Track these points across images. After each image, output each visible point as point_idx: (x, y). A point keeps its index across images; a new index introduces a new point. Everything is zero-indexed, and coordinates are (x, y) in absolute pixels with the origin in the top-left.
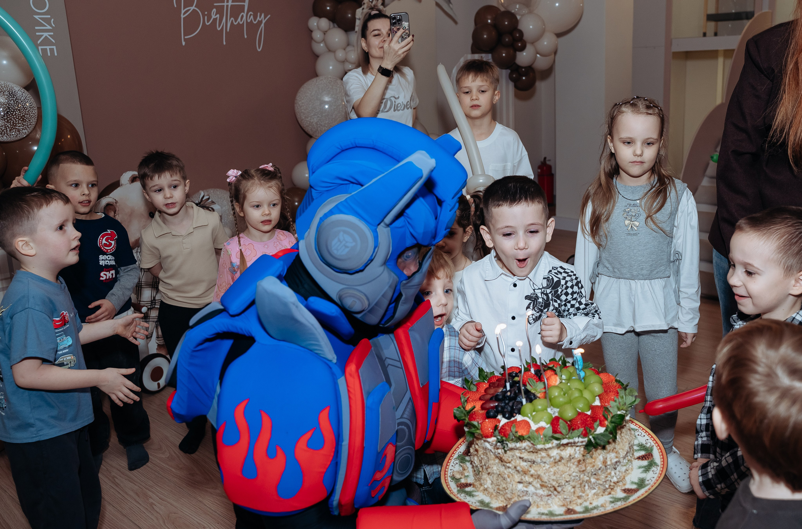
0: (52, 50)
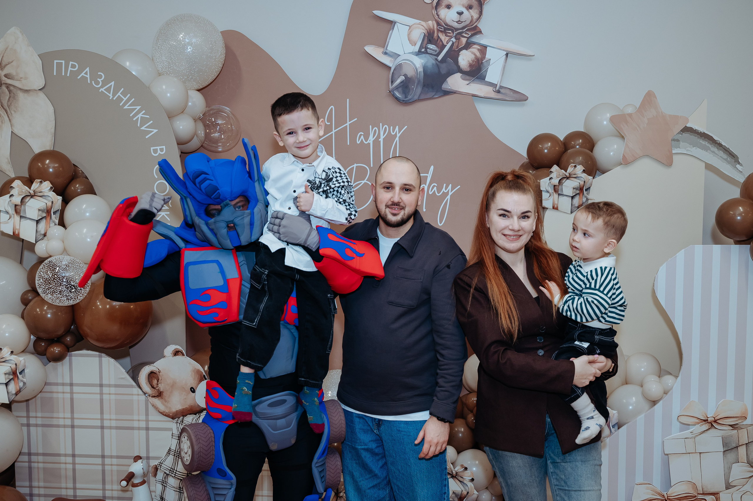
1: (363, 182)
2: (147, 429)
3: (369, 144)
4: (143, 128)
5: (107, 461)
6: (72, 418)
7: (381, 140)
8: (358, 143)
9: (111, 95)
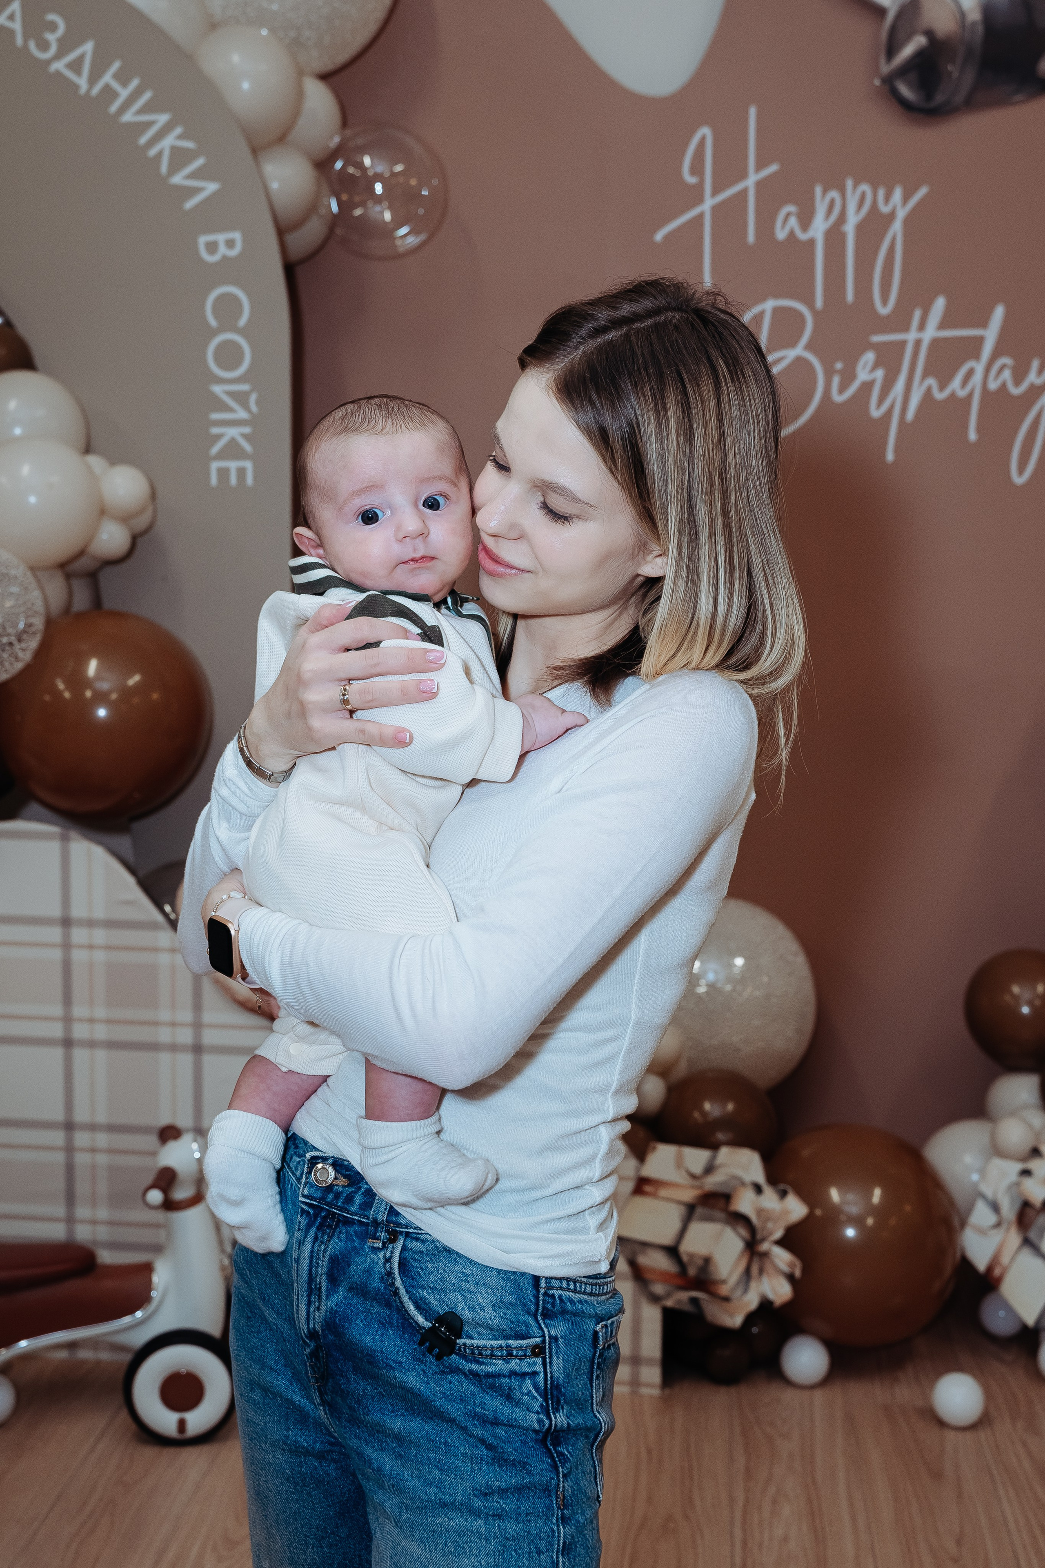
0: (241, 472)
1: (793, 353)
2: (198, 1049)
3: (813, 241)
4: (178, 179)
5: (81, 1139)
7: (850, 228)
9: (83, 83)
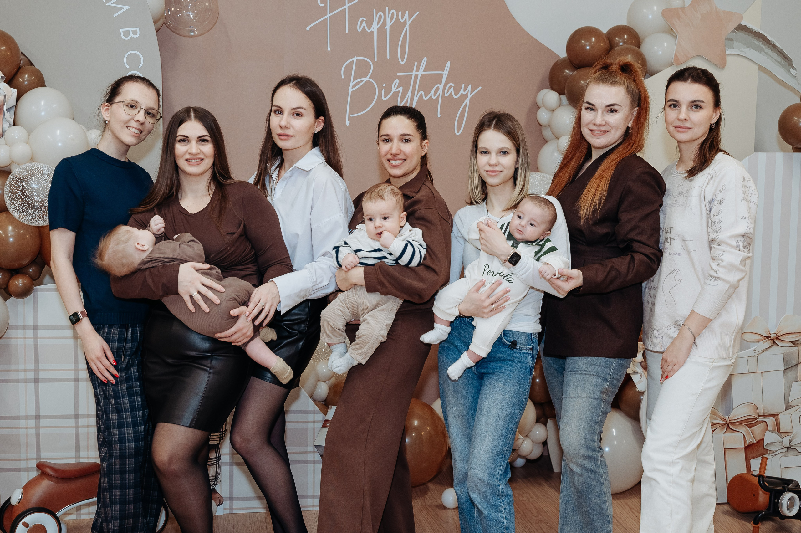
1: (365, 80)
3: (373, 32)
4: (110, 4)
6: (37, 370)
7: (388, 28)
8: (359, 30)
